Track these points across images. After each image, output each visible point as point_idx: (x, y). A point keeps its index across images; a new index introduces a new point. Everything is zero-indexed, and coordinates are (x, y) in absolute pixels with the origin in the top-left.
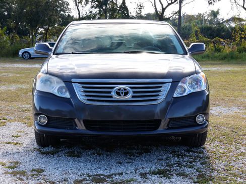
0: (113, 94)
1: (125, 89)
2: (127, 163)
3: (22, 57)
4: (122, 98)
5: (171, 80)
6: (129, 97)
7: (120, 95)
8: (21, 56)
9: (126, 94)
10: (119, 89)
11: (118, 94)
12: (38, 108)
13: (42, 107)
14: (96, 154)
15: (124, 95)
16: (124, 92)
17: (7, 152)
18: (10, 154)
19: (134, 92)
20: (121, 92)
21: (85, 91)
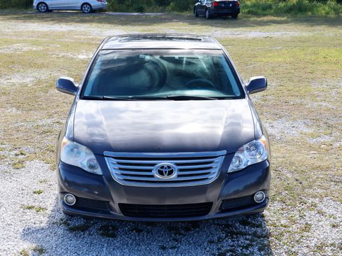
0: (155, 173)
1: (169, 167)
2: (171, 248)
3: (38, 9)
4: (166, 178)
5: (225, 152)
6: (174, 176)
7: (163, 175)
8: (35, 8)
9: (171, 173)
10: (162, 167)
11: (161, 173)
12: (63, 178)
13: (68, 179)
14: (134, 231)
15: (168, 175)
16: (167, 170)
17: (28, 229)
18: (33, 232)
19: (181, 170)
20: (164, 170)
21: (120, 169)
